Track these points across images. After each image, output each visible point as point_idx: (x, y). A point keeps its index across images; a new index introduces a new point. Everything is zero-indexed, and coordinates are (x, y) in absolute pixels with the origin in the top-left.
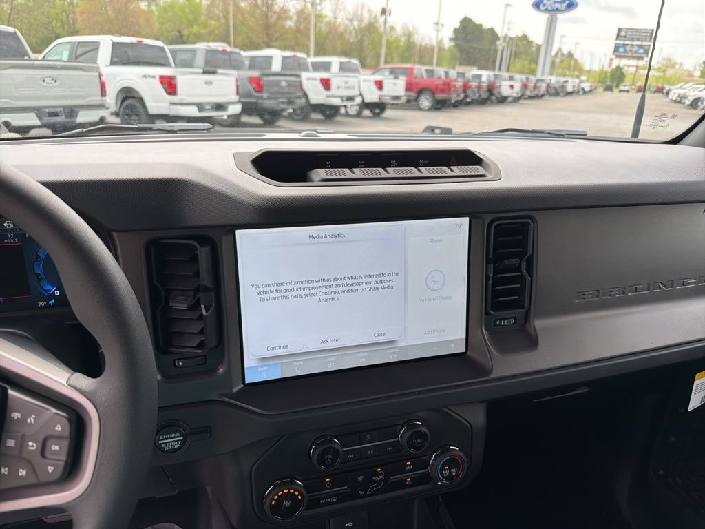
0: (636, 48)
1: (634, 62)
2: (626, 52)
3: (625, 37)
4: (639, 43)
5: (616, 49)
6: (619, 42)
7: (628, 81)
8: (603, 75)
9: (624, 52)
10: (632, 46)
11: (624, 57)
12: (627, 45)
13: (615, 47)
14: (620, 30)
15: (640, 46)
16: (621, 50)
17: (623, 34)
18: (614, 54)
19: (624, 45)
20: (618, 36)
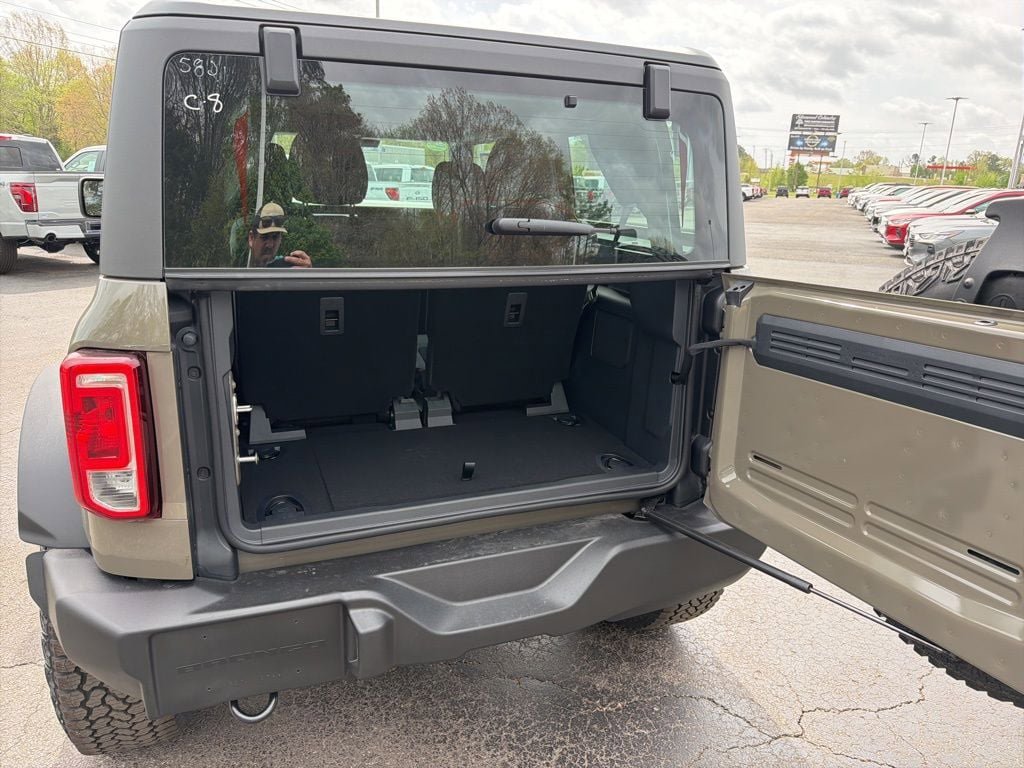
0: (818, 141)
1: (817, 158)
2: (805, 145)
3: (802, 126)
4: (822, 134)
5: (792, 142)
6: (793, 133)
7: (811, 182)
8: (779, 176)
9: (803, 146)
10: (813, 137)
11: (804, 152)
12: (807, 136)
13: (791, 139)
14: (795, 118)
15: (824, 138)
16: (799, 143)
17: (799, 122)
18: (789, 149)
19: (803, 137)
20: (794, 125)
